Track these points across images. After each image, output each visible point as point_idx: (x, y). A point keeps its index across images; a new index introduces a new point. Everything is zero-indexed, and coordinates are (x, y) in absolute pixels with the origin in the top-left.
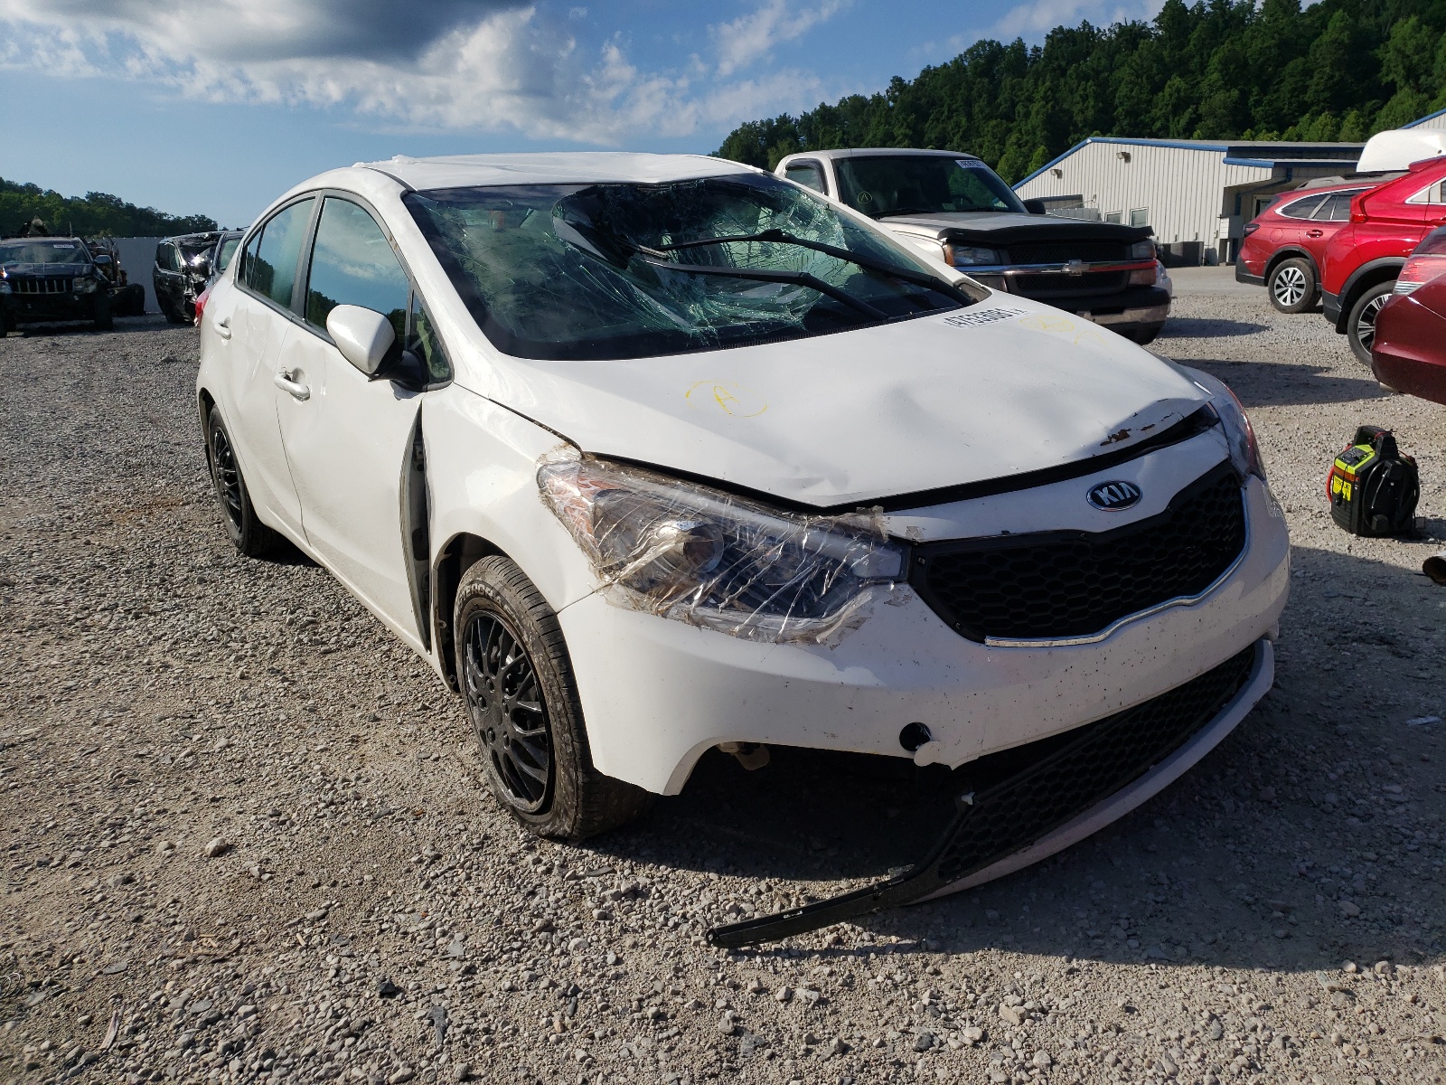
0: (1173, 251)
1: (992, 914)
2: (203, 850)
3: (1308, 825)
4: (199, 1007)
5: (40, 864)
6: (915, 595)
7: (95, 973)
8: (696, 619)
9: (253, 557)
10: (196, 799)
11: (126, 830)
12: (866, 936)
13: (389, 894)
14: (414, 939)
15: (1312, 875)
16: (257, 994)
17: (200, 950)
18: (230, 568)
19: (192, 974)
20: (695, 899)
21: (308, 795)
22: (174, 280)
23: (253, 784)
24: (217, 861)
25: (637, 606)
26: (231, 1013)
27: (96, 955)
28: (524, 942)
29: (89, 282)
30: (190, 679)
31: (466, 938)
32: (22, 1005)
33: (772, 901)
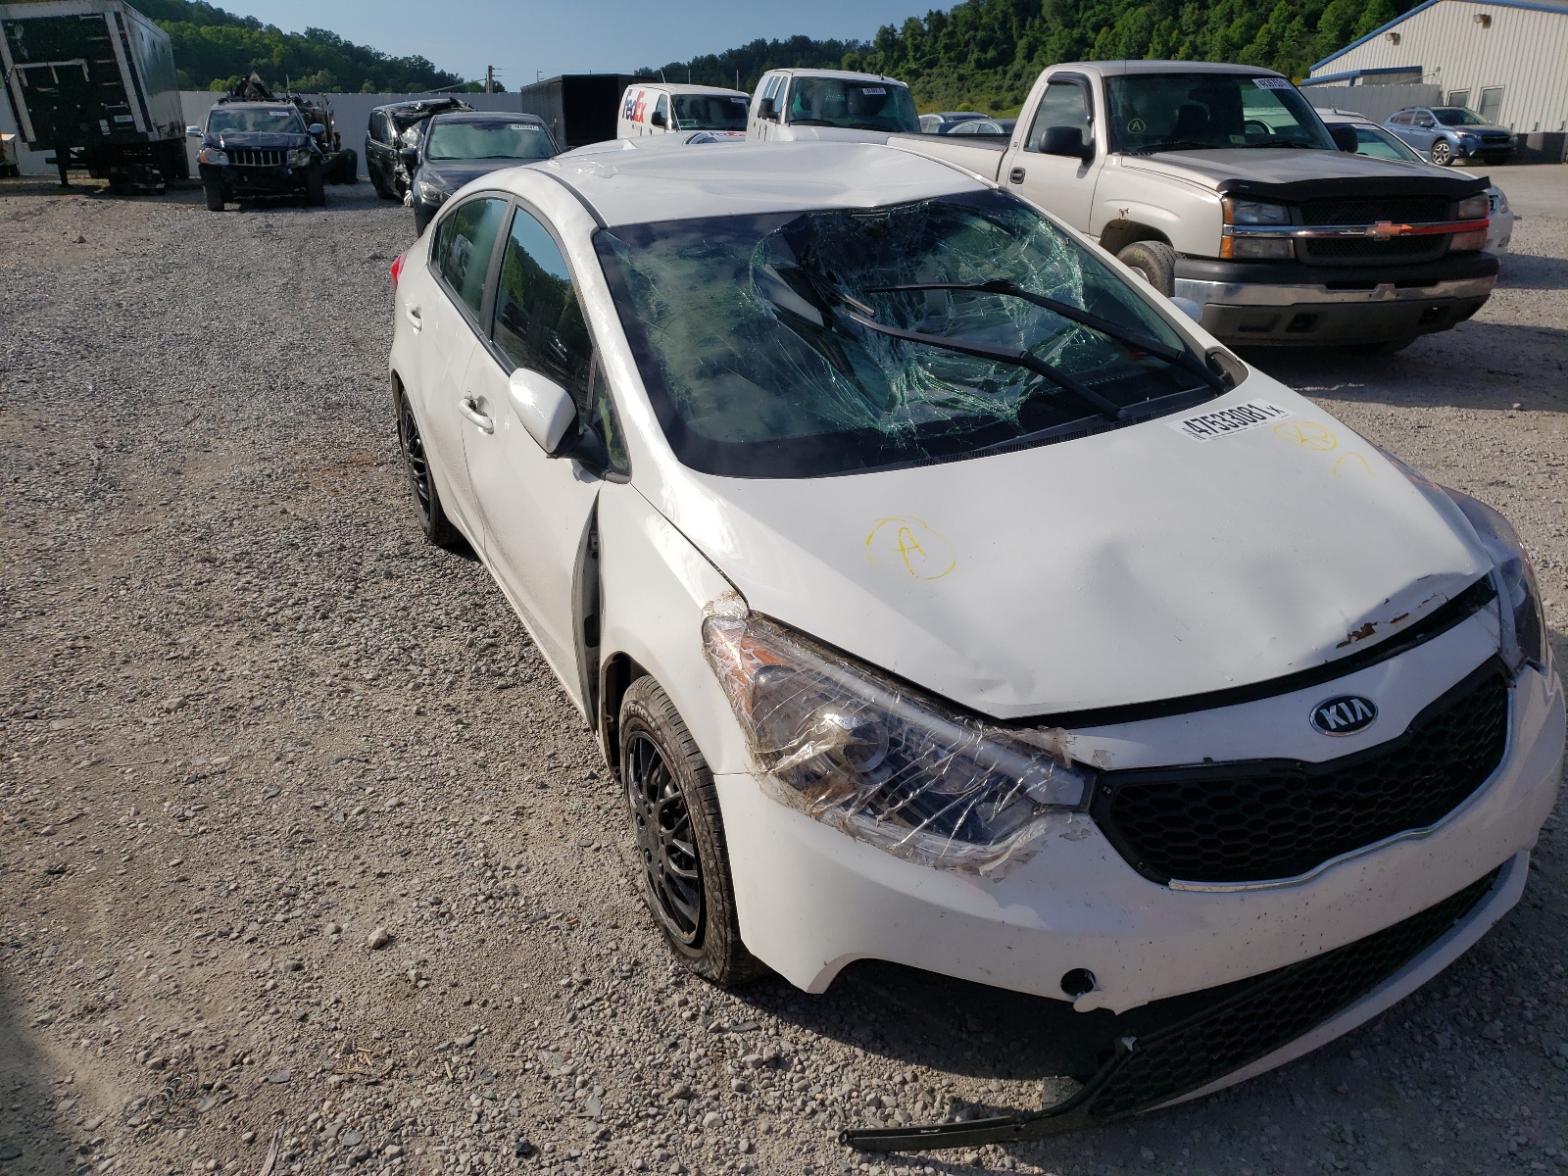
0: (1529, 144)
1: (1148, 1154)
2: (366, 938)
3: (1532, 1082)
4: (351, 1138)
5: (221, 935)
6: (1096, 829)
7: (262, 1079)
8: (852, 828)
9: (442, 546)
10: (364, 872)
11: (299, 902)
12: (1007, 1160)
13: (536, 1023)
14: (554, 1087)
15: (1523, 1156)
16: (404, 1133)
17: (356, 1068)
18: (417, 559)
19: (347, 1095)
20: (836, 1079)
21: (469, 882)
22: (385, 155)
23: (419, 859)
24: (377, 955)
25: (790, 803)
26: (379, 1151)
27: (264, 1057)
28: (660, 1107)
29: (303, 154)
30: (368, 710)
31: (605, 1092)
32: (194, 1110)
33: (916, 1095)
